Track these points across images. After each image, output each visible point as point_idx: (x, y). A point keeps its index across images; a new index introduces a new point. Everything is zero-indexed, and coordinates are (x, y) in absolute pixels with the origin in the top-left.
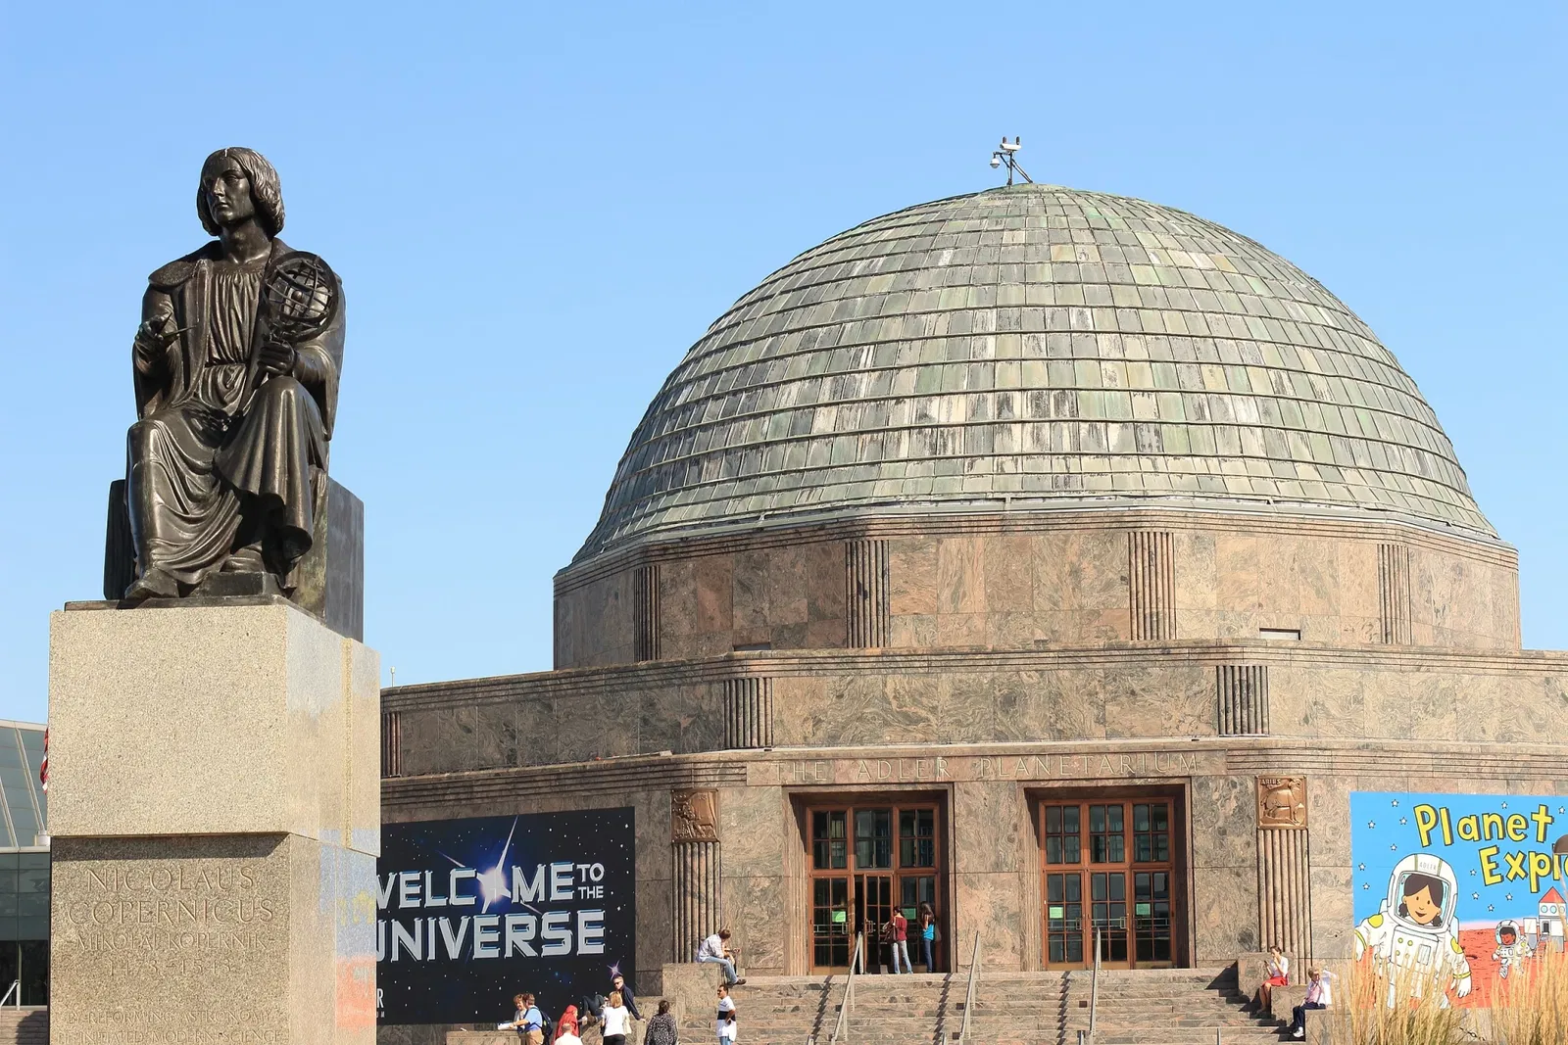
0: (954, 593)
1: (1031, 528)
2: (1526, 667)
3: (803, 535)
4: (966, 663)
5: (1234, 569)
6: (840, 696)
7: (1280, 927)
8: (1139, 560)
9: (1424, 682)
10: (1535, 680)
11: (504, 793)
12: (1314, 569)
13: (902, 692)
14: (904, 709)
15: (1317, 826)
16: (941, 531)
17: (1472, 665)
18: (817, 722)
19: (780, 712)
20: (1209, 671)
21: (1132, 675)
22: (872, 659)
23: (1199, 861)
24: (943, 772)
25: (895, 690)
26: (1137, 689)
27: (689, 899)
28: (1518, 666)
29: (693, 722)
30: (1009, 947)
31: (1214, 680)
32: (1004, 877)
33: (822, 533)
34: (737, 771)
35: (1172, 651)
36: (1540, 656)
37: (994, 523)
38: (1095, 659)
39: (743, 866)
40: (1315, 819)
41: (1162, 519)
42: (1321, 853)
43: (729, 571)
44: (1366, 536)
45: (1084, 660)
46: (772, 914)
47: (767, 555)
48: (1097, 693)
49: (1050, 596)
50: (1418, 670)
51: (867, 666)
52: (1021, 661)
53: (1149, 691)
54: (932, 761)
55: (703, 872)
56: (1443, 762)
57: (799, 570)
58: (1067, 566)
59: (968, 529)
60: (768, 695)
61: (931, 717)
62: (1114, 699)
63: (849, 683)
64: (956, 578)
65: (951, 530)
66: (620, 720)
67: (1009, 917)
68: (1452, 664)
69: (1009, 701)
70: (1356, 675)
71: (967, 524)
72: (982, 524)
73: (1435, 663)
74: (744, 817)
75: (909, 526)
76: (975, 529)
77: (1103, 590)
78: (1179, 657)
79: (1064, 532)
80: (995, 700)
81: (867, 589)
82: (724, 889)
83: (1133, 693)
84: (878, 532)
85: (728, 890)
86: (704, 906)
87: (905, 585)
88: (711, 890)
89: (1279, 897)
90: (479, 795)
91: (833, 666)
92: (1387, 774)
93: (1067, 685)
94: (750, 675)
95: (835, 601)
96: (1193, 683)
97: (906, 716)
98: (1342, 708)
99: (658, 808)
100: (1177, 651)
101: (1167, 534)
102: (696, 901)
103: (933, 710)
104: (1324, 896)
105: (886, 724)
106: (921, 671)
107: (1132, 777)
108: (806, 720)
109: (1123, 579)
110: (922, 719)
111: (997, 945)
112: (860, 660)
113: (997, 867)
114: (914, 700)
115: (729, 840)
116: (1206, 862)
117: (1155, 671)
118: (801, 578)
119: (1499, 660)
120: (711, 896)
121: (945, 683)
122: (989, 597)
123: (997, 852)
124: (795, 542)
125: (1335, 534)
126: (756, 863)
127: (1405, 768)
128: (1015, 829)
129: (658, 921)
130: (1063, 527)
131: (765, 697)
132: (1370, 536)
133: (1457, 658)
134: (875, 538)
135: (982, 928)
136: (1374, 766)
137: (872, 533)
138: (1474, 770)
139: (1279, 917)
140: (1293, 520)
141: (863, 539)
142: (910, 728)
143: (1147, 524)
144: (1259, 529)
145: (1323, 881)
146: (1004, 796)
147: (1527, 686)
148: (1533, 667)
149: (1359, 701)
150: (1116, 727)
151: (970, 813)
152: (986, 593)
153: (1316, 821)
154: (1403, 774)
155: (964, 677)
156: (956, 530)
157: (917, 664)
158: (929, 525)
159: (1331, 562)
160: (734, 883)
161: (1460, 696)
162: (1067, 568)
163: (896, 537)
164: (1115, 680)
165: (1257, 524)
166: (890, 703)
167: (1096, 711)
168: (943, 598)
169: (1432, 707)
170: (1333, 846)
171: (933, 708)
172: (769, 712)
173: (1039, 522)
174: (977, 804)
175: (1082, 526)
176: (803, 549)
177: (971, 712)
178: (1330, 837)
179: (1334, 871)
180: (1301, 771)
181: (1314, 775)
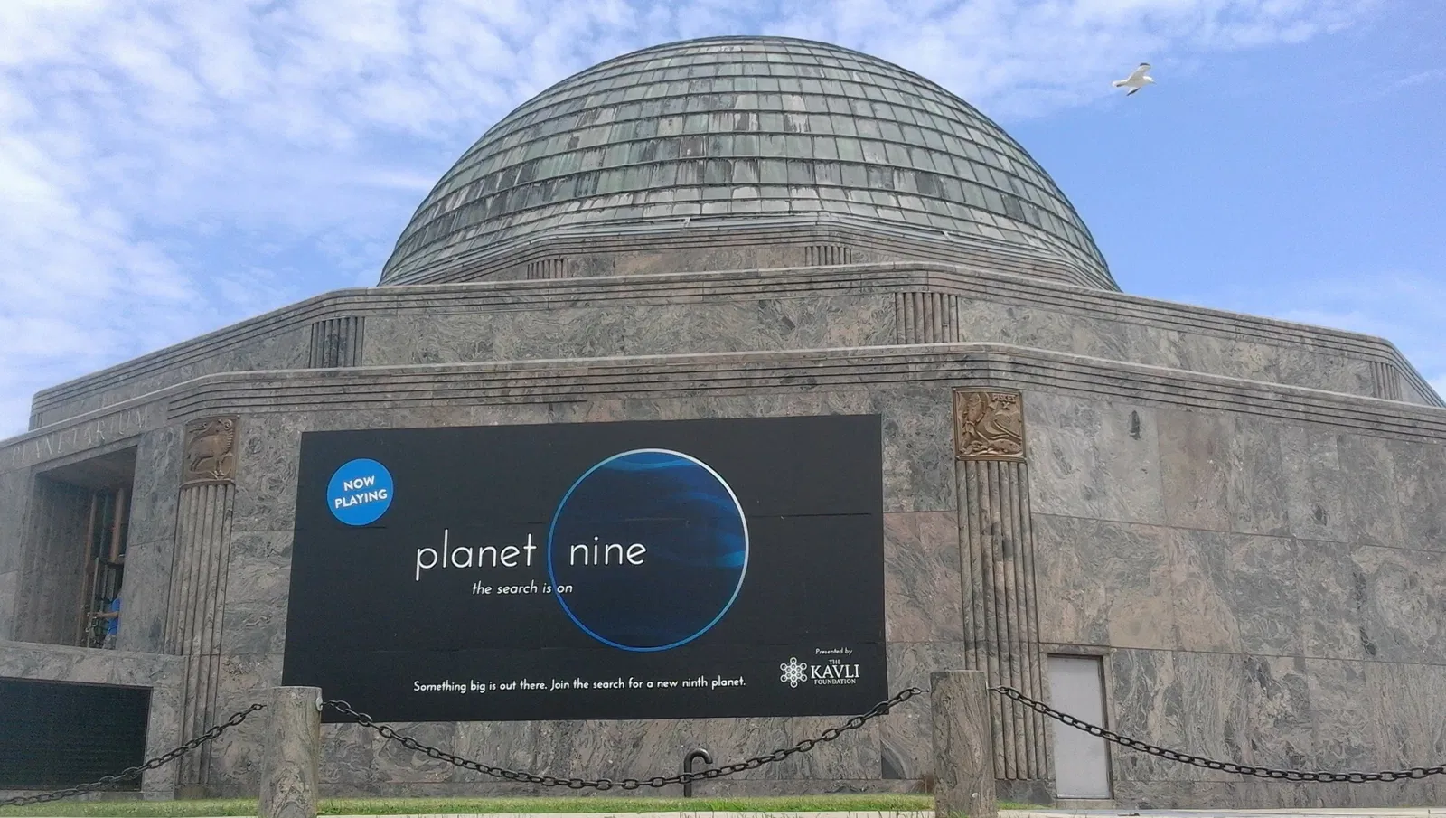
2: (730, 290)
10: (743, 305)
15: (249, 479)
17: (650, 294)
20: (306, 332)
21: (252, 352)
23: (134, 537)
28: (718, 291)
31: (309, 341)
40: (248, 470)
41: (558, 246)
42: (250, 513)
44: (792, 240)
50: (572, 306)
53: (264, 366)
56: (450, 386)
68: (622, 295)
70: (485, 319)
73: (597, 296)
78: (289, 323)
92: (363, 406)
96: (294, 349)
104: (249, 570)
107: (102, 445)
113: (7, 566)
116: (139, 538)
119: (690, 285)
123: (9, 551)
125: (754, 242)
127: (389, 396)
132: (797, 240)
133: (630, 288)
136: (345, 398)
138: (497, 393)
143: (543, 253)
144: (667, 246)
145: (250, 550)
146: (21, 486)
147: (729, 314)
148: (741, 289)
153: (248, 473)
161: (630, 332)
170: (268, 504)
178: (265, 491)
179: (266, 537)
180: (233, 410)
181: (251, 415)
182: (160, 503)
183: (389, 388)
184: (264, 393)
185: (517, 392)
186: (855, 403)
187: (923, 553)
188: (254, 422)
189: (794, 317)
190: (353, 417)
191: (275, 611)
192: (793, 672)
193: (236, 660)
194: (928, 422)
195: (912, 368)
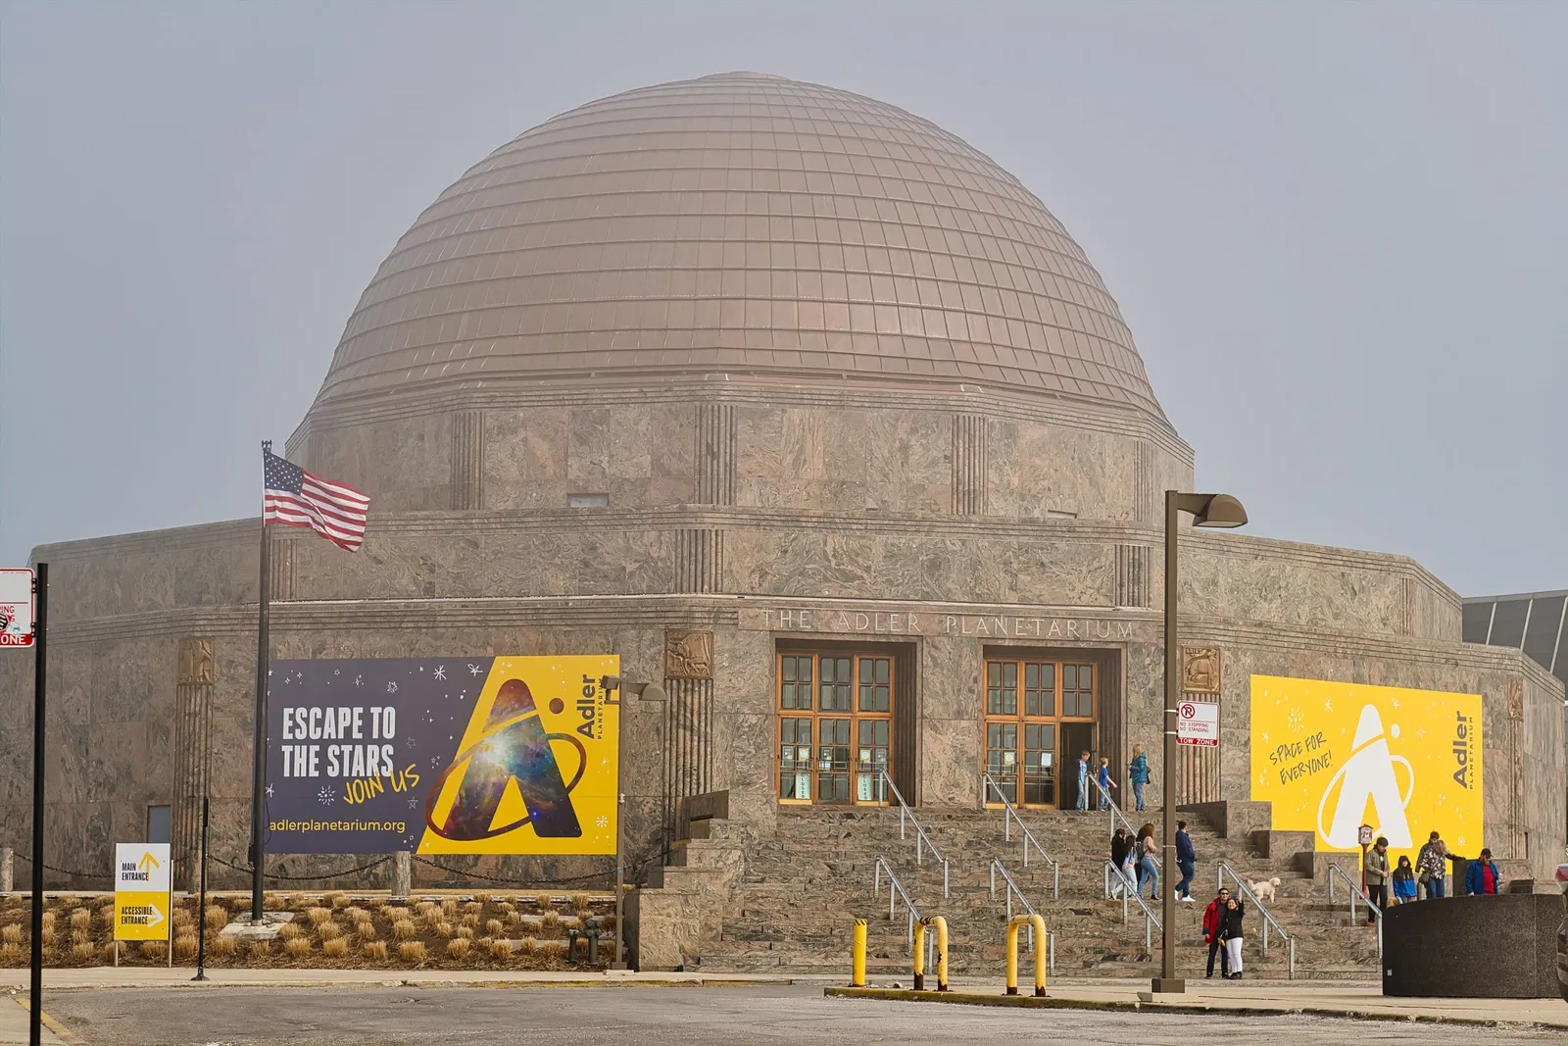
0: (795, 460)
1: (866, 405)
2: (1329, 562)
3: (648, 395)
4: (897, 528)
5: (1031, 455)
6: (786, 552)
7: (1198, 779)
8: (961, 442)
9: (1259, 570)
11: (472, 624)
12: (1088, 459)
13: (841, 552)
14: (841, 567)
16: (786, 401)
17: (1292, 557)
18: (763, 575)
19: (730, 564)
20: (1108, 547)
21: (1042, 549)
22: (814, 520)
23: (1133, 717)
24: (914, 625)
25: (835, 550)
26: (1046, 561)
27: (681, 731)
29: (640, 568)
30: (968, 787)
31: (1112, 557)
32: (964, 723)
33: (669, 394)
34: (729, 615)
35: (1077, 529)
36: (1338, 552)
37: (834, 398)
38: (1011, 532)
39: (733, 704)
40: (1225, 685)
41: (981, 405)
43: (564, 423)
44: (1126, 432)
45: (1001, 532)
46: (758, 748)
47: (608, 411)
48: (1011, 563)
49: (882, 468)
50: (1256, 559)
51: (810, 525)
52: (947, 530)
53: (1056, 564)
54: (905, 616)
55: (696, 707)
57: (642, 427)
58: (897, 442)
59: (811, 402)
60: (719, 547)
61: (865, 575)
62: (1026, 569)
63: (794, 540)
64: (798, 446)
65: (794, 401)
66: (557, 561)
67: (969, 760)
69: (934, 566)
71: (809, 397)
72: (823, 397)
74: (735, 658)
75: (755, 394)
76: (816, 402)
77: (928, 466)
78: (1083, 535)
79: (896, 411)
80: (923, 564)
81: (716, 450)
82: (715, 724)
83: (1042, 564)
84: (728, 398)
85: (719, 725)
86: (696, 738)
87: (752, 450)
88: (703, 724)
89: (1198, 754)
90: (443, 624)
91: (780, 524)
93: (986, 553)
94: (703, 527)
95: (681, 458)
96: (1094, 559)
97: (843, 572)
98: (1205, 588)
99: (650, 647)
100: (1081, 530)
101: (984, 420)
102: (688, 734)
103: (868, 569)
104: (1230, 753)
105: (826, 579)
106: (858, 533)
107: (1077, 640)
108: (753, 571)
109: (946, 457)
110: (855, 577)
111: (957, 785)
112: (804, 519)
113: (959, 715)
114: (851, 559)
115: (721, 679)
116: (1138, 719)
117: (1062, 545)
118: (645, 434)
120: (703, 729)
121: (878, 544)
122: (827, 466)
123: (959, 703)
124: (640, 400)
125: (1105, 429)
126: (745, 701)
128: (976, 680)
129: (647, 751)
130: (896, 406)
131: (716, 548)
132: (1130, 433)
134: (725, 403)
135: (944, 770)
136: (1265, 642)
137: (722, 398)
139: (1198, 771)
140: (1075, 414)
141: (714, 403)
142: (846, 584)
143: (970, 409)
144: (1050, 420)
145: (1230, 740)
146: (966, 651)
147: (1329, 578)
148: (1333, 562)
149: (1215, 583)
150: (1027, 594)
151: (936, 665)
152: (824, 461)
154: (1285, 650)
155: (896, 541)
156: (799, 401)
157: (854, 527)
158: (775, 395)
159: (1101, 454)
160: (724, 718)
162: (897, 444)
163: (743, 405)
164: (1027, 552)
165: (1049, 415)
166: (829, 561)
167: (1009, 579)
168: (785, 464)
169: (1264, 593)
171: (867, 567)
172: (720, 561)
173: (873, 400)
174: (942, 656)
175: (912, 407)
176: (648, 407)
177: (900, 574)
178: (1234, 702)
179: (1237, 732)
180: (1216, 643)
182: (1159, 698)
187: (1495, 772)
189: (1356, 588)
191: (1243, 782)
194: (1499, 695)
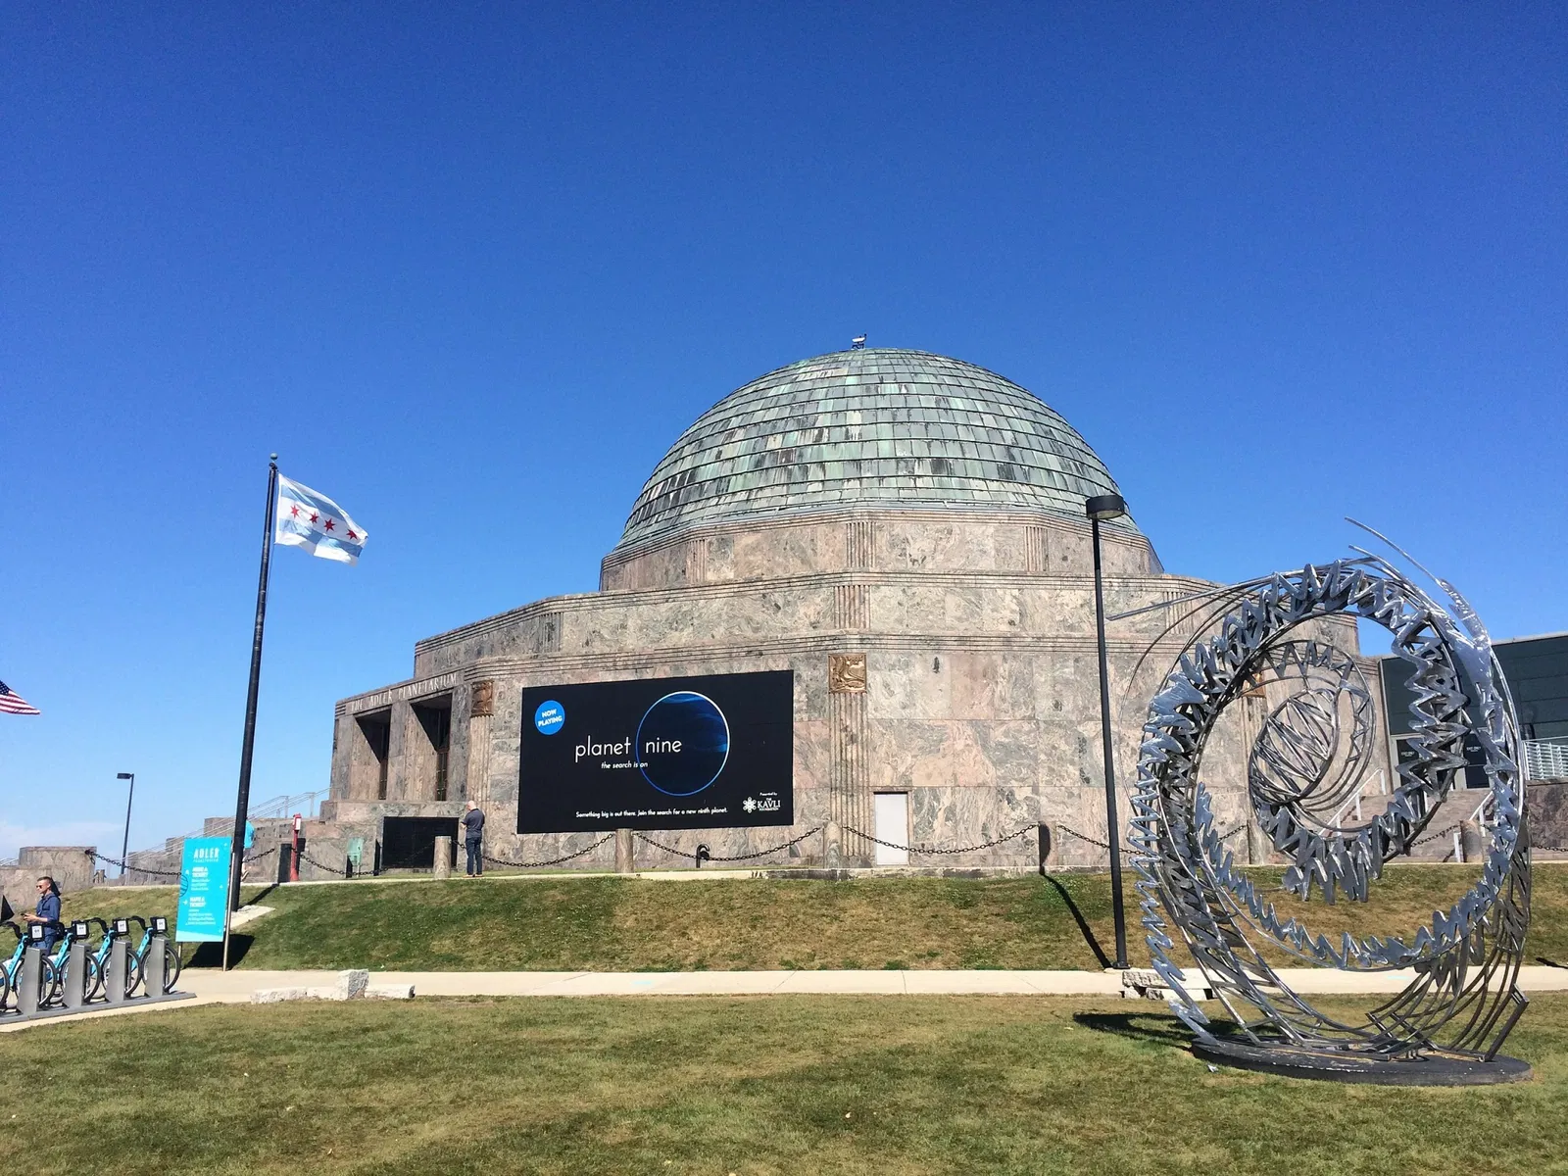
1: (653, 551)
2: (747, 589)
9: (671, 608)
10: (754, 597)
15: (499, 712)
17: (706, 593)
20: (537, 620)
21: (514, 629)
24: (390, 698)
28: (742, 589)
31: (538, 625)
32: (401, 758)
36: (760, 579)
40: (499, 707)
42: (501, 730)
50: (667, 601)
53: (519, 637)
68: (692, 594)
70: (622, 610)
73: (679, 595)
76: (636, 557)
78: (529, 613)
83: (514, 639)
96: (532, 628)
107: (438, 691)
117: (521, 624)
119: (727, 587)
123: (400, 744)
128: (405, 728)
130: (664, 547)
133: (696, 590)
138: (611, 664)
145: (501, 749)
146: (403, 710)
148: (753, 588)
151: (395, 721)
153: (499, 709)
161: (696, 615)
170: (509, 725)
174: (397, 715)
175: (670, 544)
178: (507, 718)
179: (508, 741)
180: (491, 677)
181: (499, 679)
182: (462, 724)
183: (562, 663)
184: (505, 668)
185: (621, 663)
186: (780, 665)
187: (812, 742)
188: (501, 683)
189: (780, 604)
190: (545, 679)
191: (513, 778)
192: (749, 805)
193: (497, 803)
194: (816, 673)
195: (809, 644)
